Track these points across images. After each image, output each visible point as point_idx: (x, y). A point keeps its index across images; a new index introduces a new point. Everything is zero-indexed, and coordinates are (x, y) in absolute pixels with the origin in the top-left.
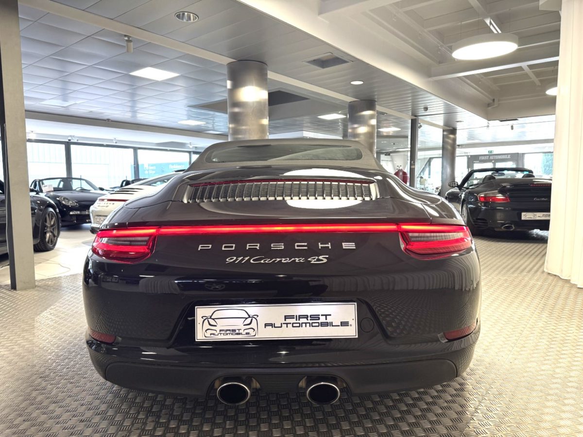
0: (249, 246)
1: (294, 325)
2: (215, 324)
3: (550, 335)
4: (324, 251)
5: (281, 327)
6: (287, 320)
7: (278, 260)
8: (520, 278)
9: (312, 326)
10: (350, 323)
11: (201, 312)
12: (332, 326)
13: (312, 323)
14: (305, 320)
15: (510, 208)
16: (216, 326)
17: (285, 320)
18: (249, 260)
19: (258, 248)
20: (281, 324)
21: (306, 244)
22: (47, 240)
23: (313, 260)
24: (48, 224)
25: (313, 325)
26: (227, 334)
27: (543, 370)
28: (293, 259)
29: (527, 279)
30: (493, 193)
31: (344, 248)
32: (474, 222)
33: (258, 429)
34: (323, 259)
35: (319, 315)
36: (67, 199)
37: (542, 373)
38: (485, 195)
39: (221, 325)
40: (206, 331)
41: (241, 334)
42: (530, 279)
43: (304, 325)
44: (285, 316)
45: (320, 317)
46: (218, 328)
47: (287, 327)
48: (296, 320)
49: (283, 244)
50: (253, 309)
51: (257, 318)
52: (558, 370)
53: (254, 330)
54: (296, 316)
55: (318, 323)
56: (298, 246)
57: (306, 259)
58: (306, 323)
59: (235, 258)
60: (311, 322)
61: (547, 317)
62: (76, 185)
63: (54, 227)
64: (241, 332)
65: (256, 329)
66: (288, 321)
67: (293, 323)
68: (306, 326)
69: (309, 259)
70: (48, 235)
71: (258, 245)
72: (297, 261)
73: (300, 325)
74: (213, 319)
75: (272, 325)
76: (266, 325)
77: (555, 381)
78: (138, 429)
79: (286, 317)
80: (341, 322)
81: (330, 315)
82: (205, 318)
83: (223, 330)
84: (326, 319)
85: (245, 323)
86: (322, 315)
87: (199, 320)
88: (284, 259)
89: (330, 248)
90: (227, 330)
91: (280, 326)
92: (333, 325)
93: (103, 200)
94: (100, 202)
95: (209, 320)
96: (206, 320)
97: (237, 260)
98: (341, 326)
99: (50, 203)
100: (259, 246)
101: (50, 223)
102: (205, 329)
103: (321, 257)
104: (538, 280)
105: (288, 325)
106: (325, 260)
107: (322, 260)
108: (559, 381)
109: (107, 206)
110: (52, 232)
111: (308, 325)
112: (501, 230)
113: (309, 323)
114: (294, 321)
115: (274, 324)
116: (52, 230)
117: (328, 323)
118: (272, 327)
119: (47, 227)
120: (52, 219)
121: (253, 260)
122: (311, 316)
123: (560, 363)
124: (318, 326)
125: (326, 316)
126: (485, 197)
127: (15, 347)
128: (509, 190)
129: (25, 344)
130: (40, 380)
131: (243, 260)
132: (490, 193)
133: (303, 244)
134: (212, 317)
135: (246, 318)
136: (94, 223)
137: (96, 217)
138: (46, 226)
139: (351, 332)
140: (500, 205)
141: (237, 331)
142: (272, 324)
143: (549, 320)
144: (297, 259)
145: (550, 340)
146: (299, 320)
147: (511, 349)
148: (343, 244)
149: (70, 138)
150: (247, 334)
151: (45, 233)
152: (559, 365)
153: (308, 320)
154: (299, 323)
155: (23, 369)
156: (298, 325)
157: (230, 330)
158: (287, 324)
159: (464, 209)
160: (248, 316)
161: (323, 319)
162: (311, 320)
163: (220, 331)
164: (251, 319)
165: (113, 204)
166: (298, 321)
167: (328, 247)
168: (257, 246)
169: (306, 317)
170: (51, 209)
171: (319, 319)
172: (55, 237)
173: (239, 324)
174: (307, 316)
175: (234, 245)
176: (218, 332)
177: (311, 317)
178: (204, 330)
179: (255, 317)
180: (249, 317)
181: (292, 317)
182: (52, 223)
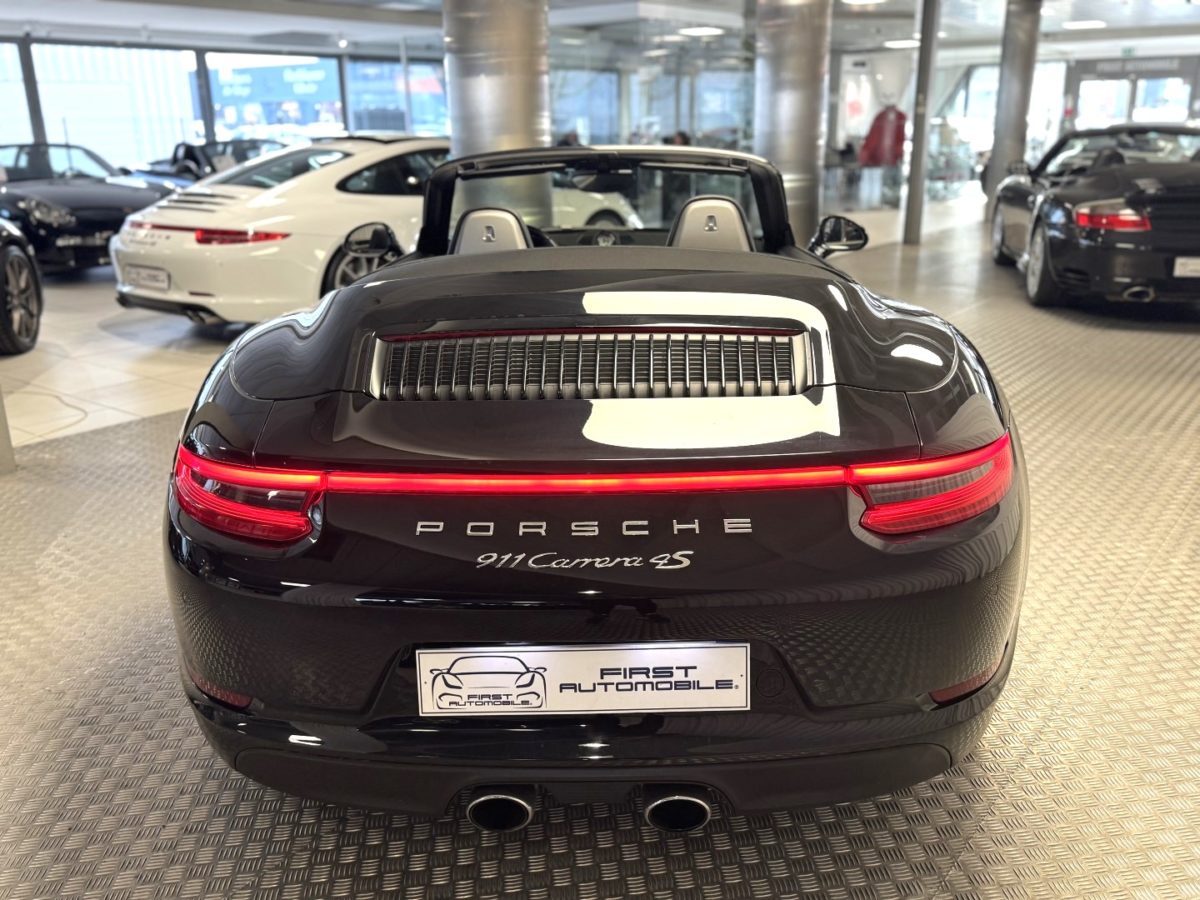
0: (524, 527)
1: (620, 687)
2: (459, 684)
3: (1181, 614)
4: (685, 540)
5: (594, 690)
6: (605, 676)
7: (587, 561)
8: (1144, 446)
9: (657, 689)
10: (734, 684)
11: (429, 661)
12: (699, 688)
13: (657, 683)
14: (642, 678)
15: (1150, 247)
16: (460, 688)
17: (602, 678)
18: (526, 560)
19: (543, 532)
20: (594, 685)
21: (645, 523)
22: (16, 326)
23: (662, 562)
24: (12, 288)
25: (660, 686)
26: (483, 704)
27: (1148, 709)
28: (619, 560)
29: (1158, 448)
30: (1112, 207)
31: (727, 531)
32: (1059, 276)
33: (547, 850)
34: (683, 559)
35: (672, 668)
36: (45, 206)
37: (1144, 714)
38: (1093, 209)
39: (471, 686)
40: (440, 697)
41: (513, 703)
42: (1167, 450)
43: (640, 687)
44: (602, 670)
45: (674, 671)
46: (464, 693)
47: (606, 690)
48: (625, 677)
49: (596, 523)
50: (534, 655)
51: (544, 674)
52: (1179, 709)
53: (539, 696)
54: (625, 670)
55: (670, 683)
56: (629, 528)
57: (646, 561)
58: (644, 684)
59: (495, 556)
60: (655, 680)
61: (1183, 563)
62: (58, 161)
63: (29, 292)
64: (510, 699)
65: (542, 695)
66: (607, 679)
67: (618, 684)
68: (644, 689)
69: (653, 561)
70: (17, 316)
71: (544, 524)
72: (626, 564)
73: (633, 687)
74: (455, 675)
75: (573, 687)
76: (562, 687)
77: (1166, 736)
78: (304, 849)
79: (603, 672)
80: (717, 681)
81: (695, 668)
82: (437, 674)
83: (474, 696)
84: (686, 675)
85: (520, 683)
86: (677, 668)
87: (424, 676)
88: (598, 560)
89: (697, 532)
90: (483, 696)
91: (592, 688)
92: (701, 686)
93: (140, 225)
94: (133, 230)
95: (446, 676)
96: (440, 677)
97: (499, 560)
98: (717, 688)
99: (10, 235)
100: (544, 528)
101: (18, 281)
102: (437, 694)
103: (676, 556)
104: (1183, 453)
105: (609, 686)
106: (686, 562)
107: (681, 562)
108: (1176, 736)
109: (153, 244)
110: (25, 307)
111: (648, 686)
112: (1121, 299)
113: (652, 683)
114: (620, 678)
115: (580, 685)
116: (24, 302)
117: (690, 682)
118: (576, 691)
119: (12, 296)
120: (20, 273)
121: (533, 562)
122: (654, 669)
123: (1187, 689)
124: (671, 689)
125: (686, 669)
126: (1092, 217)
127: (8, 642)
128: (1153, 200)
129: (28, 633)
130: (80, 731)
131: (512, 560)
132: (1105, 205)
133: (640, 523)
134: (452, 671)
135: (522, 674)
136: (124, 284)
137: (128, 268)
138: (7, 294)
139: (738, 699)
140: (1126, 238)
141: (504, 699)
142: (575, 685)
143: (1187, 573)
144: (627, 560)
145: (1178, 629)
146: (630, 677)
147: (1088, 651)
148: (726, 521)
149: (27, 28)
150: (524, 703)
151: (10, 312)
152: (1184, 696)
153: (648, 677)
154: (631, 684)
155: (39, 702)
156: (629, 687)
157: (489, 696)
158: (606, 685)
159: (1039, 239)
160: (525, 670)
161: (679, 676)
162: (654, 677)
163: (469, 697)
164: (530, 675)
165: (168, 238)
166: (628, 680)
167: (694, 529)
168: (541, 527)
169: (646, 671)
170: (15, 250)
171: (672, 675)
172: (33, 317)
173: (507, 685)
174: (648, 669)
175: (492, 525)
176: (465, 699)
177: (654, 671)
178: (436, 696)
179: (541, 671)
180: (528, 671)
181: (615, 671)
182: (23, 284)
